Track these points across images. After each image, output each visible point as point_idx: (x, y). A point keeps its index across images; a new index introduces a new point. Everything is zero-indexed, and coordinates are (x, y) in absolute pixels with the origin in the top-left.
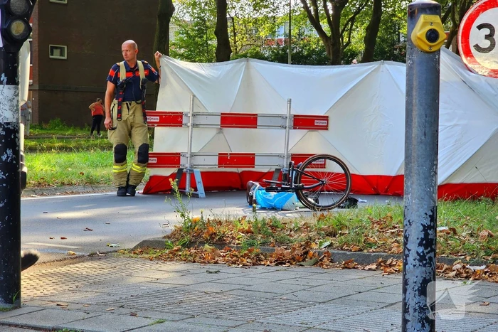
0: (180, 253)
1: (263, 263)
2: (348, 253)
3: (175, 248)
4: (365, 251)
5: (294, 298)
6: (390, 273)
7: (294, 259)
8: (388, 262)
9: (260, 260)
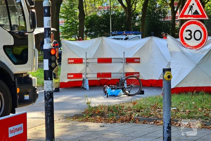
0: (89, 119)
1: (117, 122)
2: (144, 118)
3: (87, 117)
4: (150, 117)
5: (130, 136)
6: (158, 125)
7: (127, 120)
8: (157, 121)
9: (116, 121)
